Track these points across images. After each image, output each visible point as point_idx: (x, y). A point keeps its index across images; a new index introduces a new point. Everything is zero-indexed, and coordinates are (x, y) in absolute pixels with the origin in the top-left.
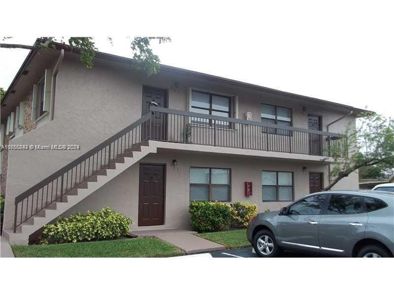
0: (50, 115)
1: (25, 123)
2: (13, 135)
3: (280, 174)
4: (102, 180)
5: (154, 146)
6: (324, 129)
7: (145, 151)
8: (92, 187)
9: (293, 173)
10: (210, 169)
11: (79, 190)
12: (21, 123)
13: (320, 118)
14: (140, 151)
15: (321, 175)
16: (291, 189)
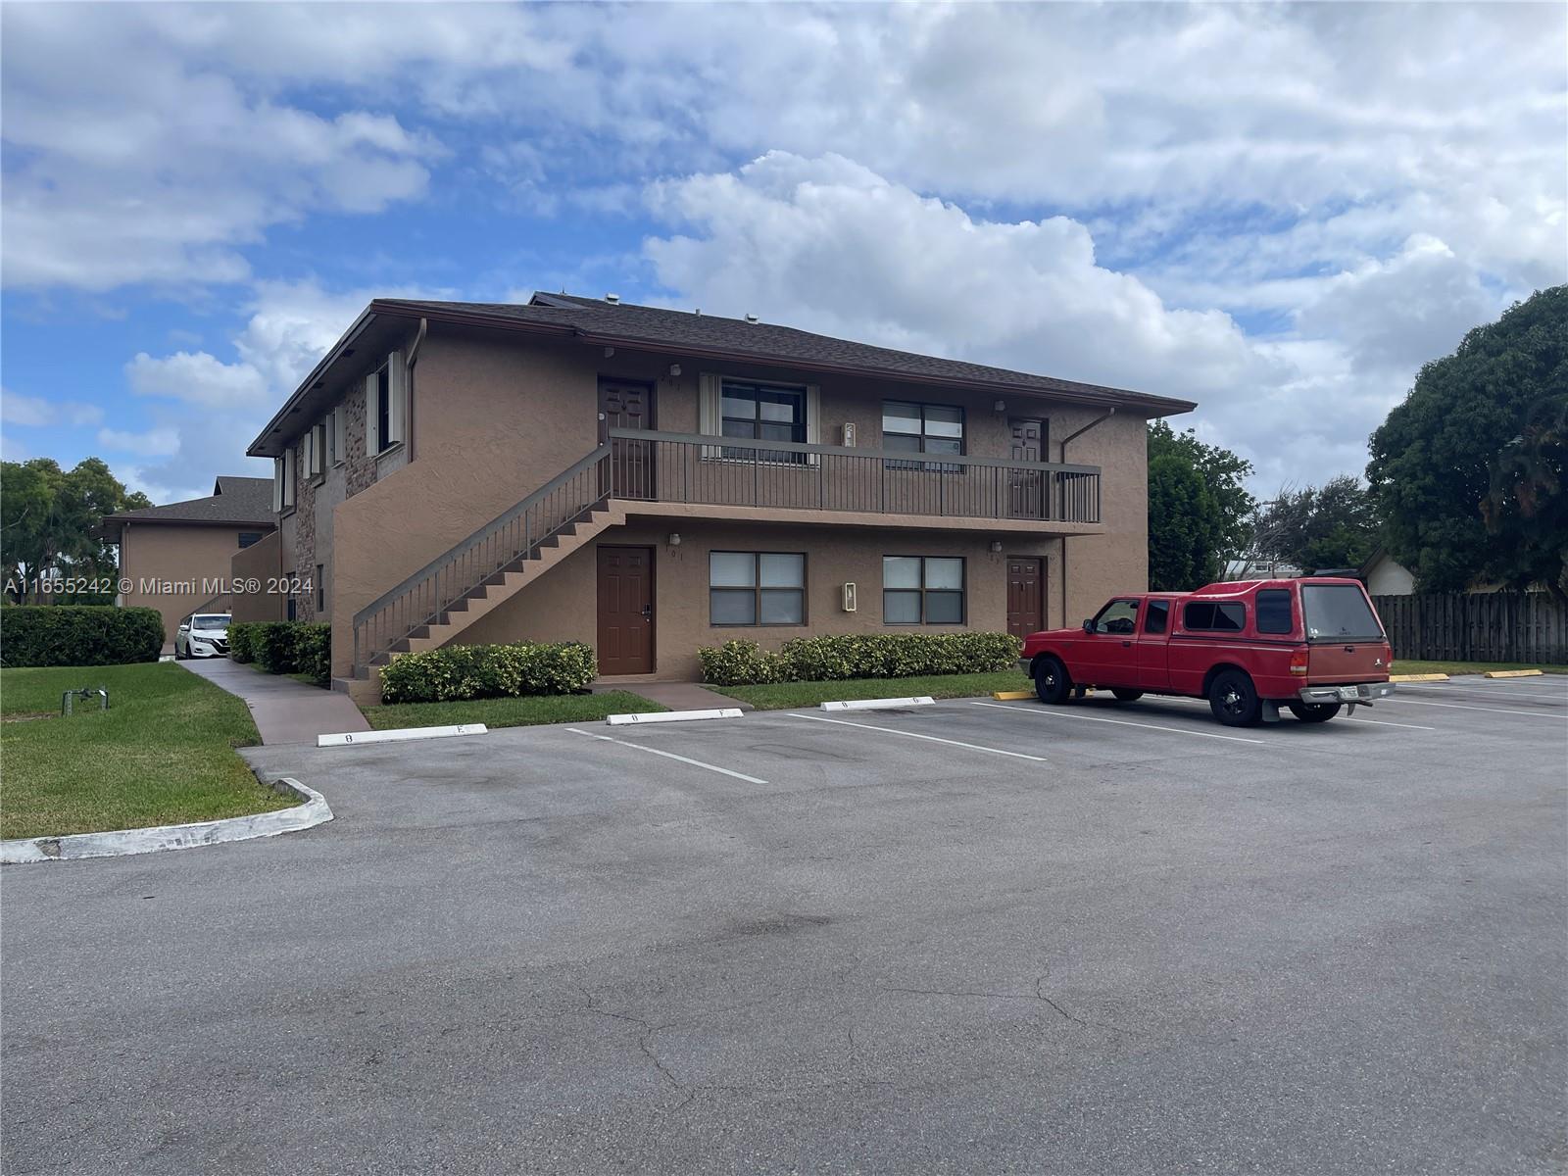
0: (406, 450)
1: (348, 456)
2: (319, 481)
3: (928, 561)
4: (514, 582)
5: (618, 511)
6: (1054, 455)
7: (601, 521)
8: (497, 595)
9: (964, 560)
10: (758, 554)
11: (471, 601)
12: (340, 456)
13: (1045, 426)
14: (591, 522)
15: (1043, 562)
16: (958, 596)
